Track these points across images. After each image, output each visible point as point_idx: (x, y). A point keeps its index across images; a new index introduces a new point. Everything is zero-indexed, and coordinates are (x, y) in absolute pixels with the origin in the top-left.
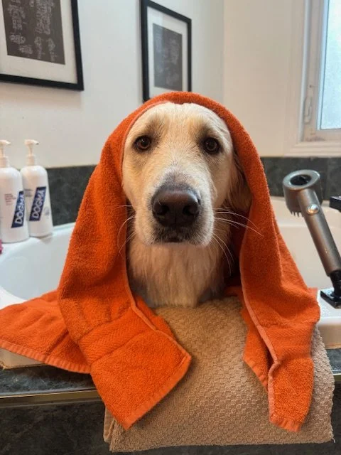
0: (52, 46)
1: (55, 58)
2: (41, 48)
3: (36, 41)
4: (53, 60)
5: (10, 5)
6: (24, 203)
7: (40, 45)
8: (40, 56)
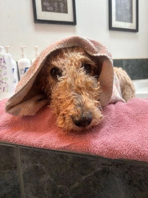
0: (62, 5)
1: (63, 11)
2: (57, 7)
3: (54, 5)
7: (56, 6)
8: (56, 11)
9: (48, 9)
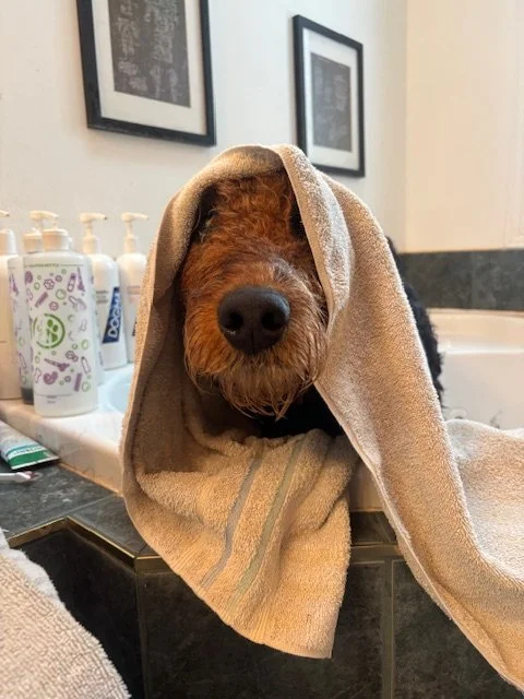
0: (174, 80)
1: (178, 97)
2: (159, 82)
3: (153, 72)
4: (175, 99)
5: (120, 19)
6: (120, 305)
7: (157, 78)
8: (157, 95)
9: (134, 84)
